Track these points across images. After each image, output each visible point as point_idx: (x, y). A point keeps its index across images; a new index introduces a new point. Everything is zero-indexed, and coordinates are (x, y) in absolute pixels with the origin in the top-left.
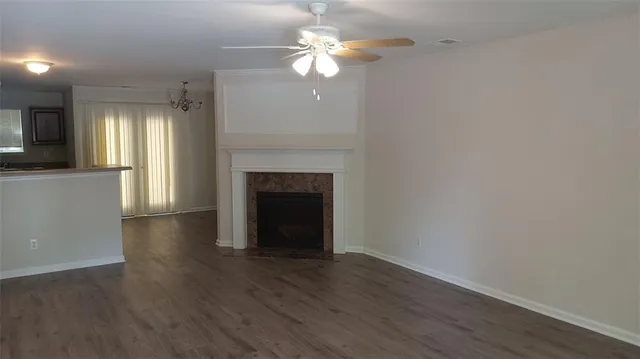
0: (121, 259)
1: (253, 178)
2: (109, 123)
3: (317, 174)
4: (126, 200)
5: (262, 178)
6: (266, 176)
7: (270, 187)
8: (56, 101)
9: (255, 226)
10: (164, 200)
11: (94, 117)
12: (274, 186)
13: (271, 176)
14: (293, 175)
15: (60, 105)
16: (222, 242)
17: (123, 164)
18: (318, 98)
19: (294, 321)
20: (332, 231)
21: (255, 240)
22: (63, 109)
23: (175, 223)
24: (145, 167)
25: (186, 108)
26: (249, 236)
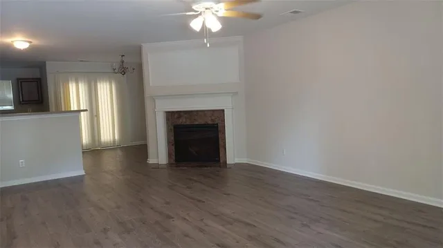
0: (82, 172)
1: (170, 116)
2: (72, 87)
3: (213, 111)
4: (85, 138)
5: (176, 116)
6: (179, 114)
7: (183, 121)
8: (35, 74)
9: (173, 148)
10: (112, 138)
11: (61, 84)
12: (184, 120)
13: (182, 114)
14: (197, 111)
15: (39, 77)
16: (151, 161)
17: (82, 109)
18: (208, 45)
19: (199, 201)
20: (225, 149)
21: (174, 157)
22: (40, 79)
23: (119, 152)
24: (98, 116)
25: (124, 73)
26: (170, 155)
